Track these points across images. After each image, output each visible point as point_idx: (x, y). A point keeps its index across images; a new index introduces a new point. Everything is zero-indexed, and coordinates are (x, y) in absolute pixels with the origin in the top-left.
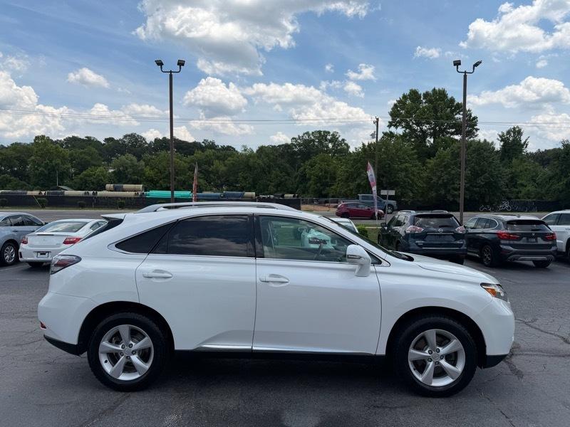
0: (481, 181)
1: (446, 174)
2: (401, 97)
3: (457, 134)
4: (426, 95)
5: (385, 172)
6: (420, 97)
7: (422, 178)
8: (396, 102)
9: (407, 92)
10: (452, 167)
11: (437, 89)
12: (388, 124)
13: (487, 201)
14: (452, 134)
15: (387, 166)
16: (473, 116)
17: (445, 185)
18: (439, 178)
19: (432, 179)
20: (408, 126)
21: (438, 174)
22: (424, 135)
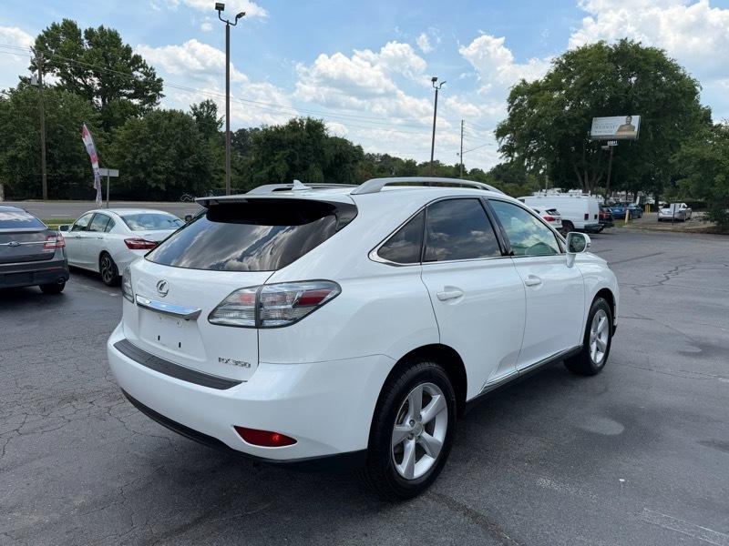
0: (188, 163)
1: (144, 151)
2: (50, 26)
3: (135, 98)
4: (90, 34)
5: (56, 141)
6: (80, 34)
7: (111, 154)
8: (42, 34)
9: (60, 22)
10: (151, 143)
11: (106, 28)
12: (30, 64)
13: (195, 189)
14: (131, 96)
15: (59, 132)
16: (157, 77)
17: (143, 167)
18: (135, 156)
19: (126, 157)
20: (64, 75)
21: (133, 150)
22: (89, 92)
